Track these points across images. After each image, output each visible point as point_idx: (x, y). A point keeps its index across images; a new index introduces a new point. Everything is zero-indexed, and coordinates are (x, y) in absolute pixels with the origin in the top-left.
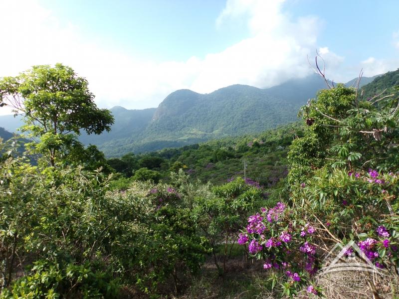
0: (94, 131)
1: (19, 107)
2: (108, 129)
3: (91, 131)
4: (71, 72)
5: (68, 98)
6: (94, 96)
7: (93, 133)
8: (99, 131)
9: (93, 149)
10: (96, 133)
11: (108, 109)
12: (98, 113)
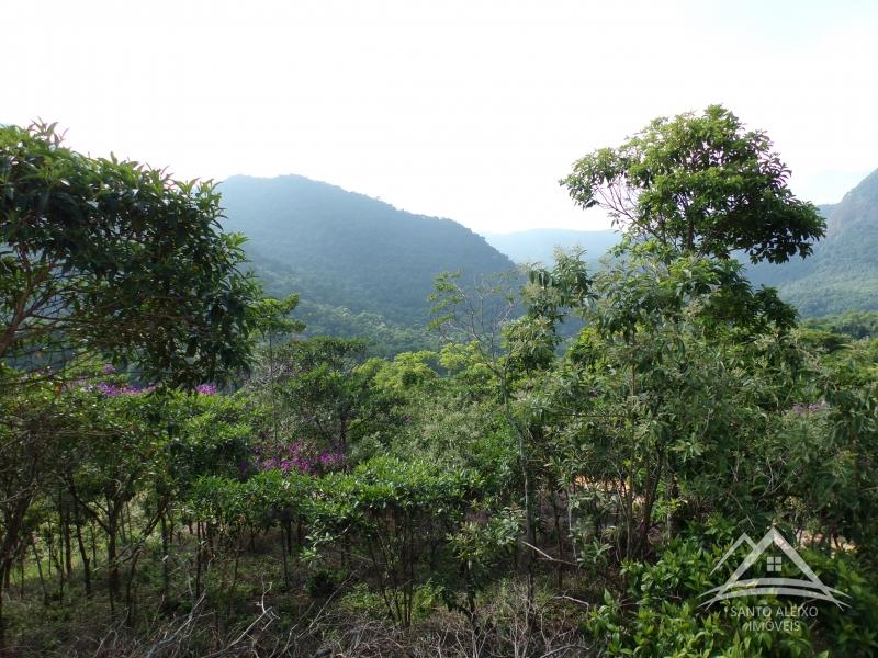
0: (768, 255)
1: (619, 207)
2: (805, 250)
3: (761, 255)
4: (732, 124)
5: (734, 179)
6: (790, 172)
7: (766, 260)
8: (780, 256)
9: (768, 296)
10: (771, 261)
11: (816, 203)
12: (790, 213)
